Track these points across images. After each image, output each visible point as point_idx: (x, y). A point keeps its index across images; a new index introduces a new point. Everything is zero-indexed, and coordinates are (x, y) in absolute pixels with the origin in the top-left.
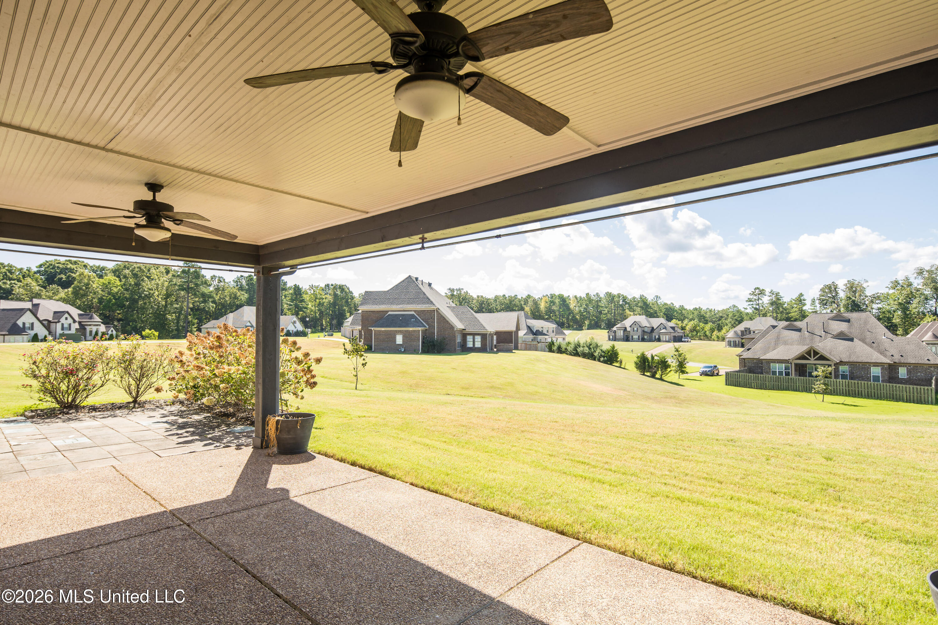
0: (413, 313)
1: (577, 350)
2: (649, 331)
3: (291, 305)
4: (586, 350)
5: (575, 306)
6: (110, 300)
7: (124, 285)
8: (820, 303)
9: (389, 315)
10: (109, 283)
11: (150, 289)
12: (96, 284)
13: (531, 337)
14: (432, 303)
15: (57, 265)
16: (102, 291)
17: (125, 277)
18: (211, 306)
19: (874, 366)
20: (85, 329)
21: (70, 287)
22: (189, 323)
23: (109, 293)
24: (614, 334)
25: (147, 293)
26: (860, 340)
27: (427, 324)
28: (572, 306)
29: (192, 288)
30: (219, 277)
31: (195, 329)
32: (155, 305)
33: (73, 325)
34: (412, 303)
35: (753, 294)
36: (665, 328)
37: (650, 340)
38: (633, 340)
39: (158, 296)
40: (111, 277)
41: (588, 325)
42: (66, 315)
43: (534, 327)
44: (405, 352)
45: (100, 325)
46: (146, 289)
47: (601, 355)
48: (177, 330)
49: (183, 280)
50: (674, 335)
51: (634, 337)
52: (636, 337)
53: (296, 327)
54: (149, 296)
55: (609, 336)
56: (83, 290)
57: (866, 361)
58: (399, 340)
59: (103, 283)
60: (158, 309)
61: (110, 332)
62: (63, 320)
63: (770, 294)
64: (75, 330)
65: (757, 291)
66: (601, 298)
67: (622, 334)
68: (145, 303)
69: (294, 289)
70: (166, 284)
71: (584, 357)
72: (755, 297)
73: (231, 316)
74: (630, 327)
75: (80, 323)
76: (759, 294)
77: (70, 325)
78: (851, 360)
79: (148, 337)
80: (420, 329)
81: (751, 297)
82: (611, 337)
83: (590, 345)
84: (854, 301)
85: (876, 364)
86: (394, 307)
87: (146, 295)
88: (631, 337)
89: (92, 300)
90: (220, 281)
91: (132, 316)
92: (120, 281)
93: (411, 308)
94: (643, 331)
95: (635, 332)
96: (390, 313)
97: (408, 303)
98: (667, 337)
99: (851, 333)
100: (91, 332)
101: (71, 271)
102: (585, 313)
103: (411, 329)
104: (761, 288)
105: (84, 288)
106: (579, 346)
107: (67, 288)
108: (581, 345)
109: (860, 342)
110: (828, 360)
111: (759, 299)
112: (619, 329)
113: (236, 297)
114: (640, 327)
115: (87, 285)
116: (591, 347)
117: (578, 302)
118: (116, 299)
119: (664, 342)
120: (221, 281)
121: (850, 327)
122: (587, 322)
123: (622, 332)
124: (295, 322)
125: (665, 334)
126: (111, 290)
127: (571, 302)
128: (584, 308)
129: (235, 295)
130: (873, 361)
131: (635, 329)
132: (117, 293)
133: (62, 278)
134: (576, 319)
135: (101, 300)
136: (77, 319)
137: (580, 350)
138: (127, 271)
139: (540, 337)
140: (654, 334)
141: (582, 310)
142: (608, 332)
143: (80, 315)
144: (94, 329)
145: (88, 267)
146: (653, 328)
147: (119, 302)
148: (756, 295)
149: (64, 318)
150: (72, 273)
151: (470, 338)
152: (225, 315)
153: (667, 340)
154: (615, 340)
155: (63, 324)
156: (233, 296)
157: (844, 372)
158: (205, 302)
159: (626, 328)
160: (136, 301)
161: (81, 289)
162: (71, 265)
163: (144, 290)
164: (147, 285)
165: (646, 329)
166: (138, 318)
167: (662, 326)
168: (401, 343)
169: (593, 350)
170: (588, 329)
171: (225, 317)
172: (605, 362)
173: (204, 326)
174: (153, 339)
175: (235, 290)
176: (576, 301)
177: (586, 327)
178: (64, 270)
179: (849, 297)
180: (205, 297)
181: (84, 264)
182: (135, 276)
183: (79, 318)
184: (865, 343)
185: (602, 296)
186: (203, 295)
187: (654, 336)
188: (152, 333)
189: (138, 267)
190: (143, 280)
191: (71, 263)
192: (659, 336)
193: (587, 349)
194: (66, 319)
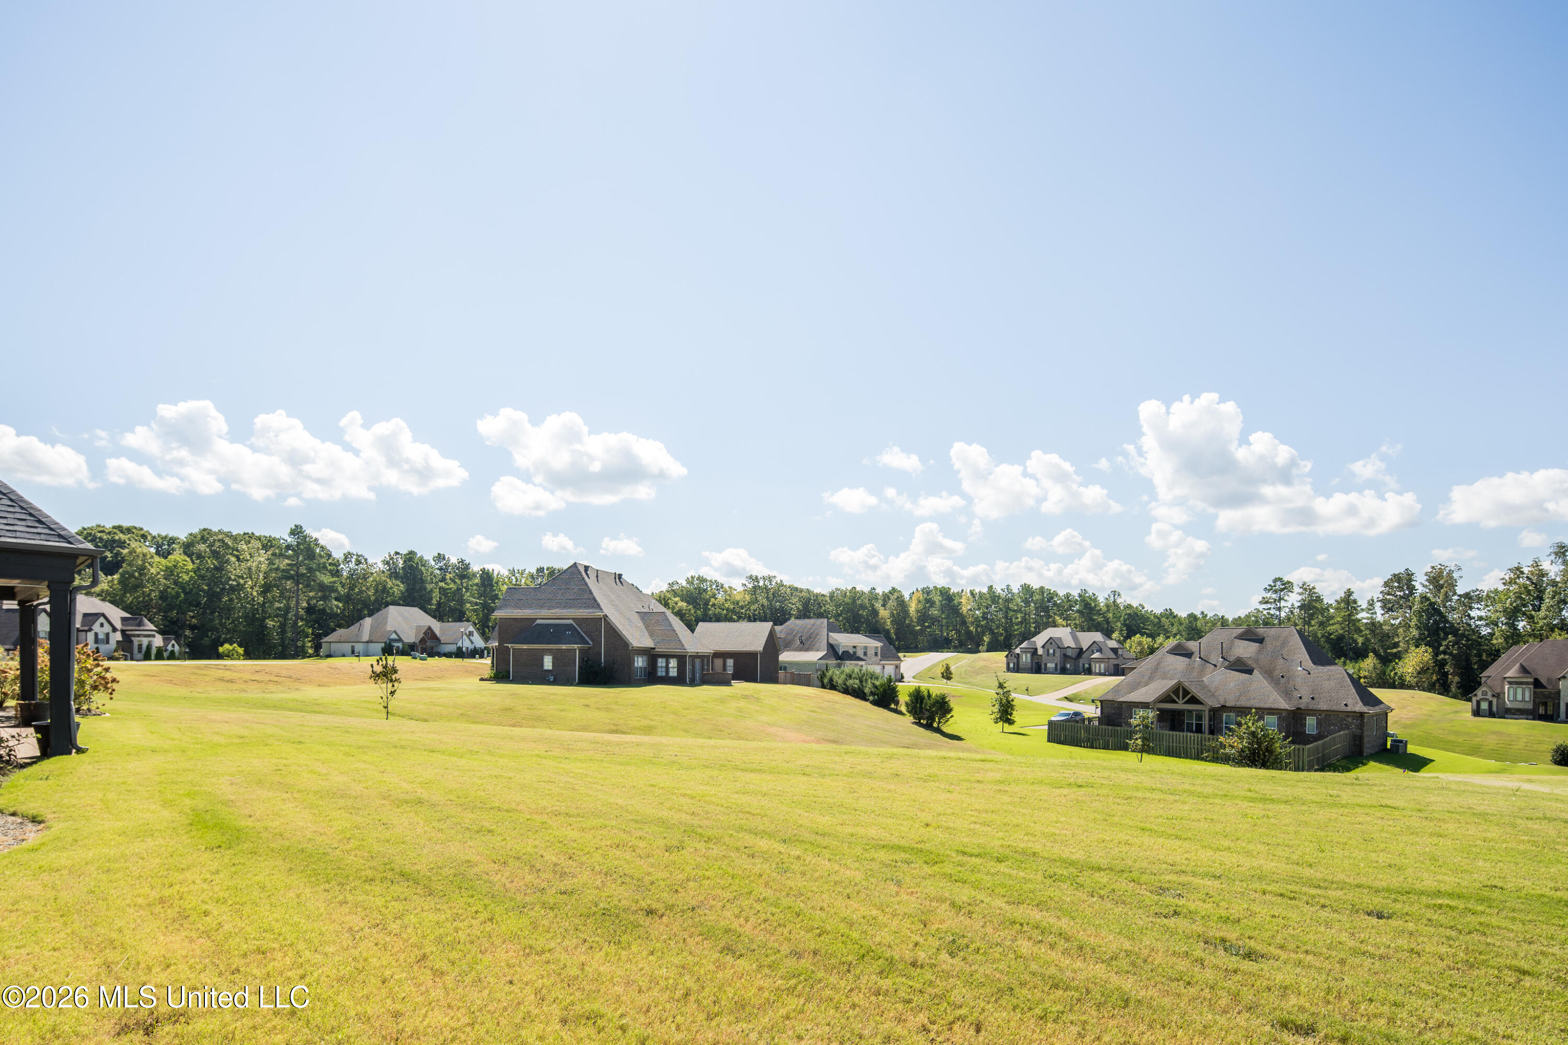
0: (571, 622)
2: (1074, 656)
3: (476, 604)
5: (970, 610)
6: (178, 595)
7: (198, 569)
9: (537, 625)
10: (175, 566)
11: (239, 577)
12: (156, 567)
13: (830, 662)
14: (598, 606)
15: (99, 535)
16: (165, 579)
17: (199, 556)
18: (336, 606)
19: (1269, 714)
20: (132, 642)
21: (117, 572)
22: (301, 634)
23: (176, 583)
24: (1015, 660)
25: (234, 583)
26: (1262, 672)
27: (591, 639)
28: (964, 609)
29: (303, 575)
30: (357, 555)
31: (310, 644)
32: (248, 603)
33: (112, 635)
34: (570, 607)
35: (1270, 589)
36: (1100, 650)
37: (1076, 672)
38: (1047, 672)
39: (252, 588)
40: (178, 556)
41: (989, 644)
42: (102, 620)
43: (839, 645)
44: (555, 682)
45: (154, 636)
46: (233, 577)
47: (872, 692)
48: (282, 644)
49: (289, 562)
50: (1116, 662)
51: (1049, 665)
52: (1051, 665)
53: (472, 643)
54: (240, 587)
55: (1008, 664)
56: (135, 578)
57: (1257, 706)
58: (548, 663)
59: (166, 567)
60: (253, 609)
61: (170, 648)
62: (96, 627)
63: (1301, 590)
64: (115, 642)
65: (1279, 583)
66: (1013, 595)
67: (1029, 660)
68: (231, 600)
69: (481, 576)
70: (264, 567)
72: (1274, 596)
73: (368, 622)
74: (1043, 647)
75: (123, 632)
76: (1282, 590)
77: (107, 635)
78: (1239, 704)
79: (228, 656)
80: (576, 646)
81: (1268, 595)
82: (1011, 665)
85: (1273, 712)
86: (545, 613)
87: (232, 587)
88: (1043, 666)
89: (149, 595)
90: (358, 562)
91: (212, 620)
92: (193, 562)
93: (567, 614)
94: (1065, 655)
95: (1051, 658)
96: (538, 621)
97: (565, 607)
98: (1102, 666)
99: (1255, 661)
100: (140, 646)
101: (122, 544)
102: (985, 622)
103: (564, 647)
104: (1285, 579)
105: (137, 574)
107: (112, 574)
109: (1261, 675)
110: (1202, 704)
111: (1280, 599)
112: (1025, 651)
113: (385, 590)
114: (1059, 647)
115: (142, 569)
116: (864, 678)
117: (975, 602)
118: (186, 594)
119: (1097, 674)
120: (360, 563)
121: (1259, 651)
122: (986, 639)
123: (1029, 655)
124: (471, 633)
125: (1099, 660)
126: (179, 577)
127: (963, 601)
128: (984, 613)
129: (385, 587)
130: (1267, 706)
131: (1051, 651)
132: (188, 583)
133: (107, 557)
134: (971, 632)
135: (163, 596)
136: (118, 625)
138: (202, 547)
139: (847, 663)
140: (1081, 661)
141: (981, 615)
142: (1007, 656)
143: (124, 620)
144: (145, 641)
145: (149, 538)
146: (1082, 649)
147: (190, 595)
148: (1276, 592)
149: (97, 624)
150: (121, 547)
151: (661, 662)
152: (358, 620)
153: (1102, 671)
154: (1018, 671)
155: (96, 634)
156: (380, 587)
158: (324, 598)
159: (1036, 649)
160: (218, 596)
161: (132, 576)
162: (121, 535)
163: (230, 579)
164: (235, 569)
165: (1069, 653)
166: (221, 624)
167: (1095, 647)
168: (550, 668)
170: (988, 651)
171: (358, 624)
172: (876, 703)
173: (326, 639)
174: (235, 659)
175: (383, 578)
176: (971, 600)
177: (985, 648)
178: (112, 544)
180: (326, 591)
181: (142, 532)
182: (215, 554)
183: (123, 625)
184: (1269, 677)
185: (1015, 591)
186: (322, 587)
187: (1081, 665)
188: (233, 649)
189: (219, 540)
190: (228, 561)
191: (122, 532)
192: (1090, 665)
194: (102, 625)
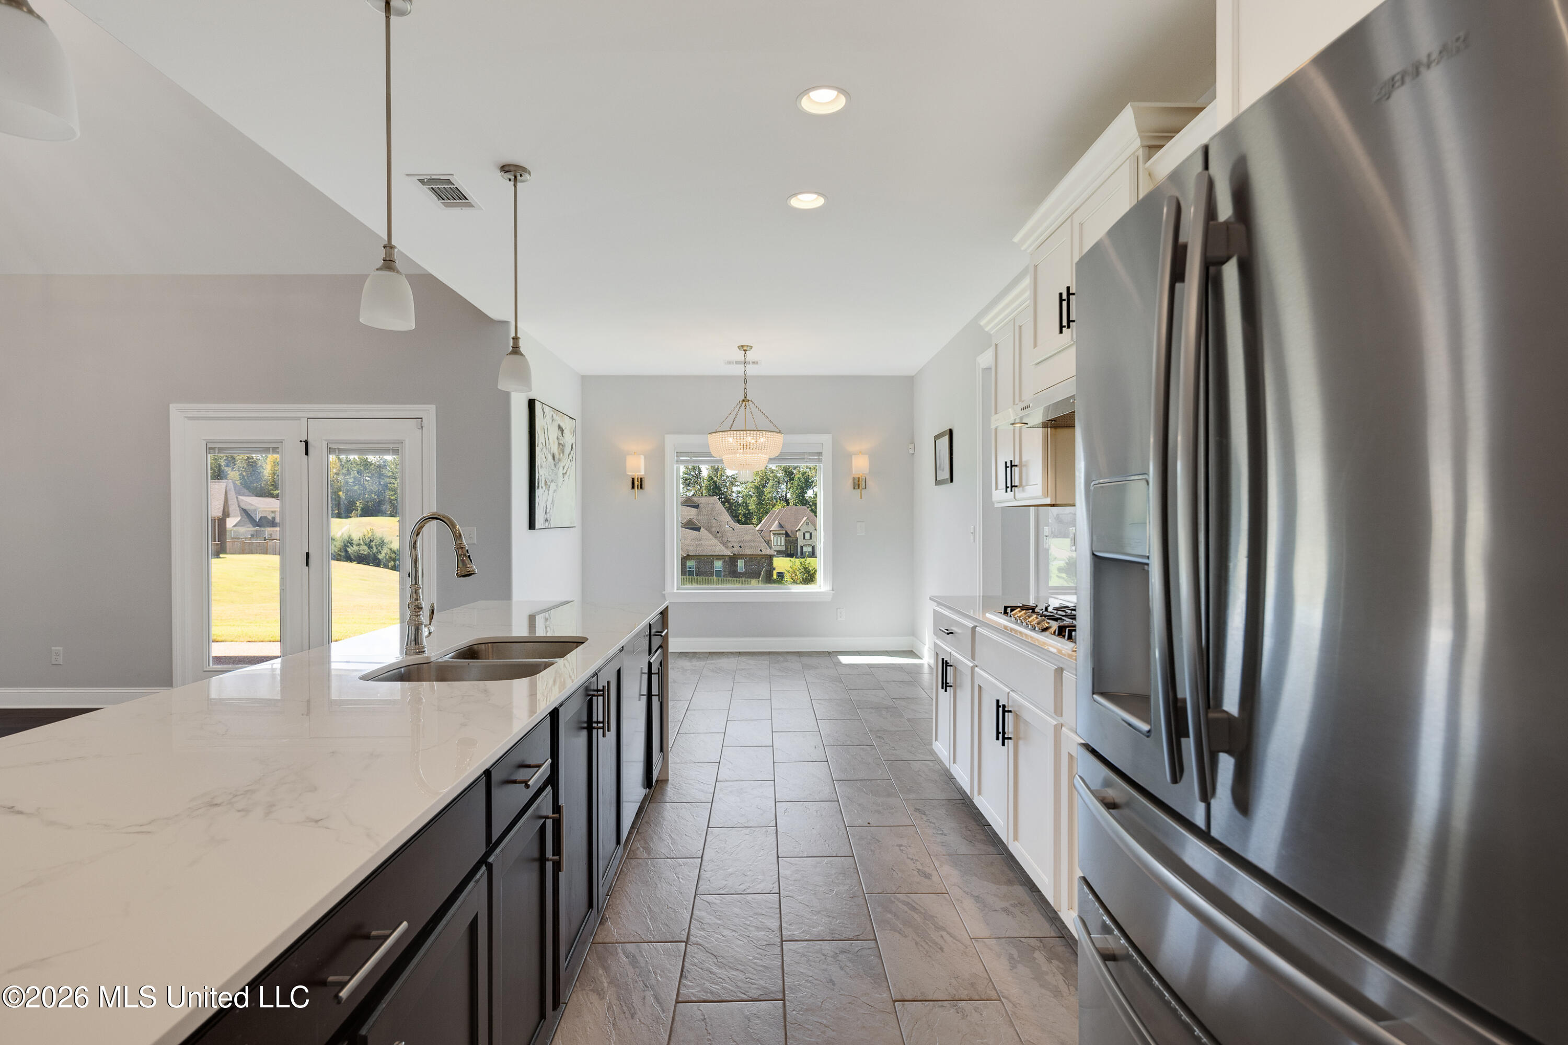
1: (346, 551)
4: (364, 550)
5: (337, 474)
8: (683, 483)
13: (251, 529)
19: (717, 559)
26: (706, 529)
41: (362, 509)
43: (255, 510)
47: (390, 557)
57: (710, 554)
71: (359, 562)
78: (697, 553)
83: (371, 541)
84: (715, 482)
85: (719, 557)
99: (699, 521)
102: (356, 488)
106: (352, 544)
108: (354, 542)
109: (706, 531)
116: (373, 544)
117: (342, 466)
121: (698, 515)
122: (359, 504)
128: (355, 478)
130: (717, 553)
137: (351, 550)
139: (268, 530)
141: (351, 480)
157: (690, 568)
169: (375, 550)
170: (361, 516)
176: (338, 464)
177: (359, 512)
179: (711, 477)
184: (711, 533)
193: (366, 548)
